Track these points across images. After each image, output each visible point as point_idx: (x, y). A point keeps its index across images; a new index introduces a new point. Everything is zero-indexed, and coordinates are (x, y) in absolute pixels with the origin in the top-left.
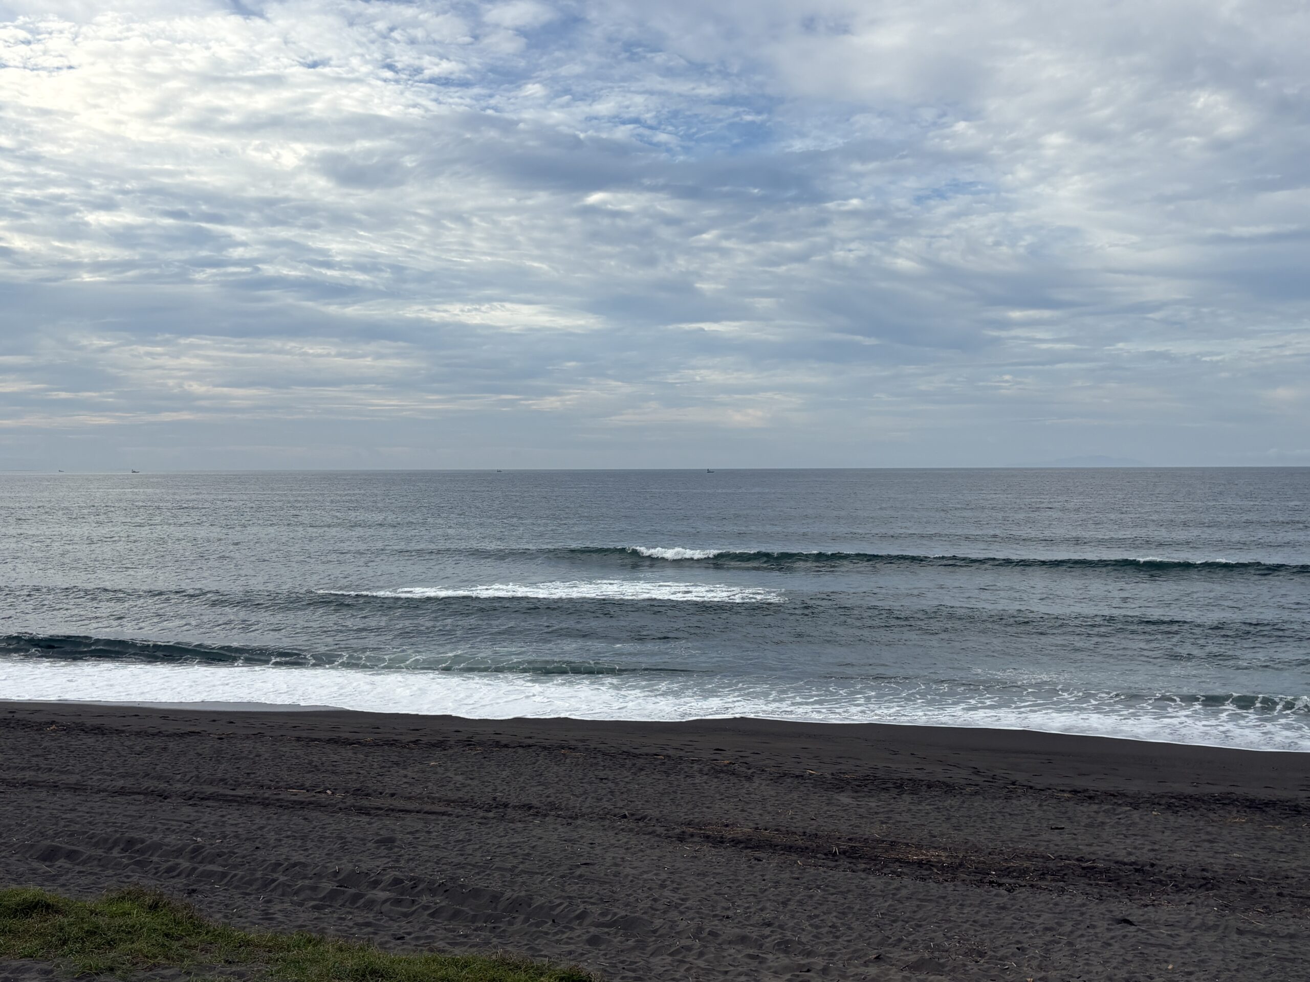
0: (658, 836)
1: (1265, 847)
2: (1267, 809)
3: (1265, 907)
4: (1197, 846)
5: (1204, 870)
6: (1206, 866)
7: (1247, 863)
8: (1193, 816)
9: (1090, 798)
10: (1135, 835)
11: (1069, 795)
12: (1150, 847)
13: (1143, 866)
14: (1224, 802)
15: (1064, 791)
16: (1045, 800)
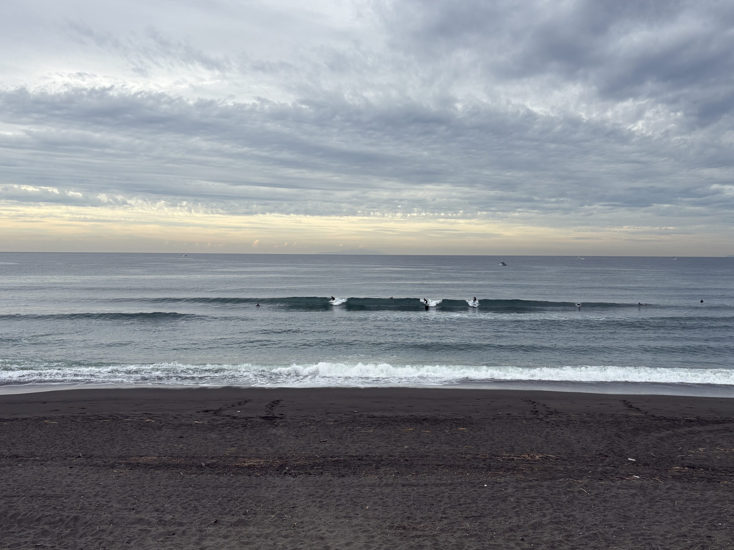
0: (99, 466)
1: (420, 442)
2: (424, 422)
3: (416, 472)
4: (389, 444)
5: (391, 456)
6: (392, 454)
7: (411, 450)
8: (390, 429)
9: (343, 423)
10: (361, 441)
11: (332, 423)
12: (367, 447)
13: (363, 457)
14: (406, 421)
15: (330, 421)
16: (320, 427)
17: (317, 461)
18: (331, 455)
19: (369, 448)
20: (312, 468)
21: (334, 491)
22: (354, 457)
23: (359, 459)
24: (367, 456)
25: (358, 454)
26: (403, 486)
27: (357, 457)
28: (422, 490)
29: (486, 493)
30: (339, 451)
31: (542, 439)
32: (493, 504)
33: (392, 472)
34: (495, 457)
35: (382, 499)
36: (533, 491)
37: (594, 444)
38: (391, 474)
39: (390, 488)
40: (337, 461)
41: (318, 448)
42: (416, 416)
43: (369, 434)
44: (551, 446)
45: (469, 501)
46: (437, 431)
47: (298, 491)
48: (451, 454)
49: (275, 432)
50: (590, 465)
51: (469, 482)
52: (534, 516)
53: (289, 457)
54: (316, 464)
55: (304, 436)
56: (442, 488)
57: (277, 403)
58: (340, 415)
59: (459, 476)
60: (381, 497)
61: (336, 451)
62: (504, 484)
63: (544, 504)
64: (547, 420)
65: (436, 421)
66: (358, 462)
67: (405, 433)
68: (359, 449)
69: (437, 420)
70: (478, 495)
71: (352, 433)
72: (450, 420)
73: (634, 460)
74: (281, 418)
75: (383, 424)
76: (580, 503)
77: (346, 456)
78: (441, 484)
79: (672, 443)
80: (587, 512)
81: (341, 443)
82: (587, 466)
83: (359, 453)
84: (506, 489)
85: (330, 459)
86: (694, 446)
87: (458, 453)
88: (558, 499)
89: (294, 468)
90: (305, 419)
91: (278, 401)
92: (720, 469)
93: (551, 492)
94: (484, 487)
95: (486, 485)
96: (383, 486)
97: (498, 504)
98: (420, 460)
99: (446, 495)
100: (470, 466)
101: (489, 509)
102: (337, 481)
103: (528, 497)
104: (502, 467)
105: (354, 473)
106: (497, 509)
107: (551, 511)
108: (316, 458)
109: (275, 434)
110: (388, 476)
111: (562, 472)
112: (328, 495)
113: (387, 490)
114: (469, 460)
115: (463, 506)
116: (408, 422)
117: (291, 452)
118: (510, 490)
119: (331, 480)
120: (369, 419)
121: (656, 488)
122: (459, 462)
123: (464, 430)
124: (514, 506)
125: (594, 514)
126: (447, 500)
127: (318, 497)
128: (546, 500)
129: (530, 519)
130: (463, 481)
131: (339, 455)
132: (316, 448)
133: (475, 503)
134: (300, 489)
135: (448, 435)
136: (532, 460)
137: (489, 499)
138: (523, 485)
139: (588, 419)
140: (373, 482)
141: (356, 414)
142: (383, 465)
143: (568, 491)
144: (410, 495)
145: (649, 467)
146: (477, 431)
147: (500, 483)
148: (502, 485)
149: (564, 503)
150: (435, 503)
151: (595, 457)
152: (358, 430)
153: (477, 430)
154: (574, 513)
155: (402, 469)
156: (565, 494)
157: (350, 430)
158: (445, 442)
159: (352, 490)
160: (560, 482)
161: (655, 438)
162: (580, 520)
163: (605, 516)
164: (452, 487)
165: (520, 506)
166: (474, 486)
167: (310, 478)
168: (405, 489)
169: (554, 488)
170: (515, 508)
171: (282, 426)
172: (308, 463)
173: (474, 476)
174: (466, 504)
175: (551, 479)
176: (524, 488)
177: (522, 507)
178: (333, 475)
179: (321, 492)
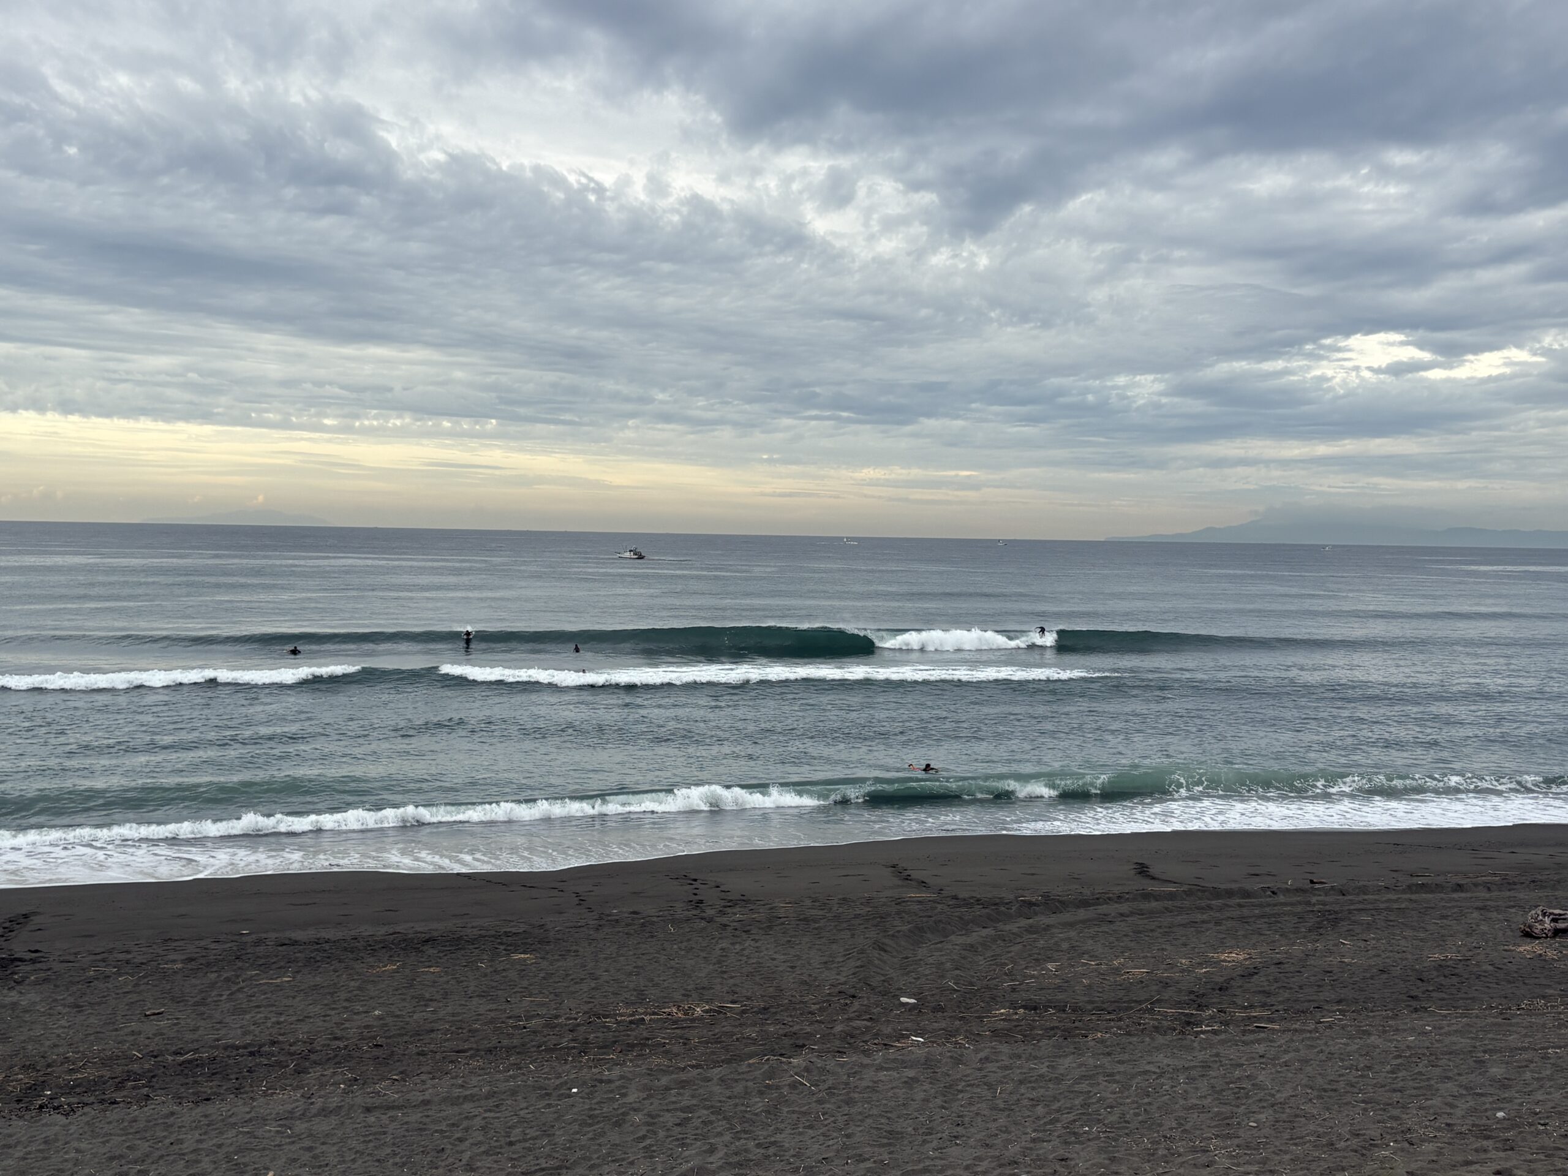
1: (413, 997)
2: (425, 948)
3: (401, 1073)
4: (333, 1009)
5: (336, 1039)
6: (339, 1033)
7: (389, 1020)
8: (335, 971)
9: (208, 965)
10: (258, 1007)
11: (180, 966)
12: (274, 1020)
13: (261, 1046)
14: (376, 948)
15: (174, 961)
16: (144, 977)
17: (136, 1067)
18: (174, 1049)
19: (278, 1023)
20: (120, 1086)
21: (180, 1142)
22: (237, 1048)
23: (252, 1054)
24: (273, 1043)
25: (248, 1039)
26: (368, 1110)
27: (245, 1047)
28: (415, 1117)
29: (575, 1110)
30: (196, 1037)
31: (711, 967)
32: (590, 1135)
33: (339, 1078)
34: (599, 1018)
35: (310, 1149)
36: (687, 1093)
37: (828, 969)
38: (336, 1084)
39: (334, 1120)
40: (190, 1062)
41: (140, 1033)
42: (405, 934)
43: (280, 987)
44: (732, 981)
45: (532, 1133)
46: (457, 968)
47: (78, 1151)
48: (492, 1021)
49: (15, 999)
50: (817, 1021)
51: (533, 1086)
52: (687, 1153)
53: (54, 1061)
54: (129, 1076)
55: (99, 1004)
56: (467, 1106)
57: (22, 920)
58: (202, 943)
59: (511, 1073)
60: (307, 1143)
61: (189, 1036)
62: (618, 1083)
63: (711, 1122)
64: (724, 920)
65: (455, 942)
66: (250, 1062)
67: (376, 979)
68: (253, 1027)
69: (460, 938)
70: (556, 1115)
71: (234, 988)
72: (493, 936)
73: (913, 1001)
74: (33, 961)
75: (318, 958)
76: (794, 1112)
77: (217, 1047)
78: (465, 1097)
79: (992, 956)
80: (810, 1131)
81: (204, 1014)
82: (812, 1023)
83: (251, 1038)
84: (624, 1095)
85: (170, 1058)
86: (1037, 960)
87: (510, 1018)
88: (743, 1108)
89: (70, 1090)
90: (104, 960)
91: (25, 916)
92: (1089, 1007)
93: (728, 1093)
94: (570, 1096)
95: (575, 1090)
96: (315, 1116)
97: (603, 1134)
98: (412, 1043)
99: (478, 1122)
100: (539, 1047)
101: (582, 1148)
102: (189, 1114)
103: (676, 1109)
104: (615, 1042)
105: (238, 1091)
106: (600, 1145)
107: (727, 1137)
108: (132, 1059)
109: (14, 1005)
110: (329, 1089)
111: (754, 1042)
112: (163, 1152)
113: (322, 1126)
114: (534, 1032)
115: (518, 1147)
116: (384, 950)
117: (61, 1050)
118: (631, 1099)
119: (172, 1114)
120: (280, 948)
121: (958, 1061)
122: (511, 1038)
123: (525, 960)
124: (641, 1134)
125: (824, 1135)
126: (479, 1136)
127: (135, 1162)
128: (718, 1111)
129: (680, 1161)
130: (519, 1086)
131: (196, 1045)
132: (133, 1033)
133: (549, 1135)
134: (83, 1146)
135: (486, 975)
136: (686, 1020)
137: (583, 1124)
138: (664, 1080)
139: (814, 912)
140: (289, 1107)
141: (244, 939)
142: (315, 1063)
143: (768, 1087)
144: (385, 1133)
145: (945, 1014)
146: (558, 960)
147: (610, 1081)
148: (613, 1086)
149: (756, 1114)
150: (450, 1147)
151: (828, 1001)
152: (251, 978)
153: (556, 957)
154: (779, 1137)
155: (365, 1068)
156: (761, 1093)
157: (227, 980)
158: (477, 993)
159: (231, 1133)
160: (750, 1065)
161: (957, 947)
162: (792, 1152)
163: (848, 1136)
164: (491, 1102)
165: (655, 1133)
166: (547, 1094)
167: (114, 1114)
168: (372, 1119)
169: (736, 1081)
170: (644, 1137)
171: (36, 983)
172: (108, 1074)
173: (546, 1070)
174: (525, 1140)
175: (728, 1061)
176: (668, 1089)
177: (662, 1134)
178: (179, 1099)
179: (144, 1146)
